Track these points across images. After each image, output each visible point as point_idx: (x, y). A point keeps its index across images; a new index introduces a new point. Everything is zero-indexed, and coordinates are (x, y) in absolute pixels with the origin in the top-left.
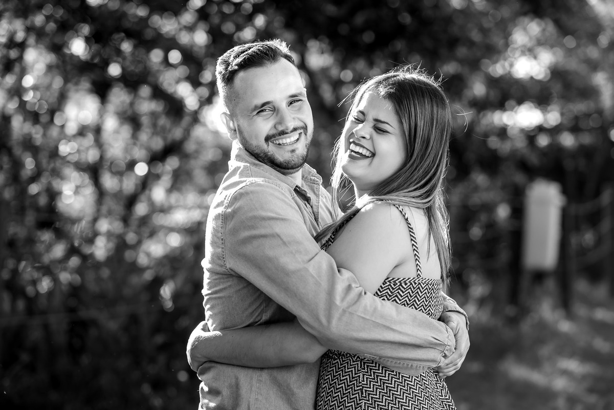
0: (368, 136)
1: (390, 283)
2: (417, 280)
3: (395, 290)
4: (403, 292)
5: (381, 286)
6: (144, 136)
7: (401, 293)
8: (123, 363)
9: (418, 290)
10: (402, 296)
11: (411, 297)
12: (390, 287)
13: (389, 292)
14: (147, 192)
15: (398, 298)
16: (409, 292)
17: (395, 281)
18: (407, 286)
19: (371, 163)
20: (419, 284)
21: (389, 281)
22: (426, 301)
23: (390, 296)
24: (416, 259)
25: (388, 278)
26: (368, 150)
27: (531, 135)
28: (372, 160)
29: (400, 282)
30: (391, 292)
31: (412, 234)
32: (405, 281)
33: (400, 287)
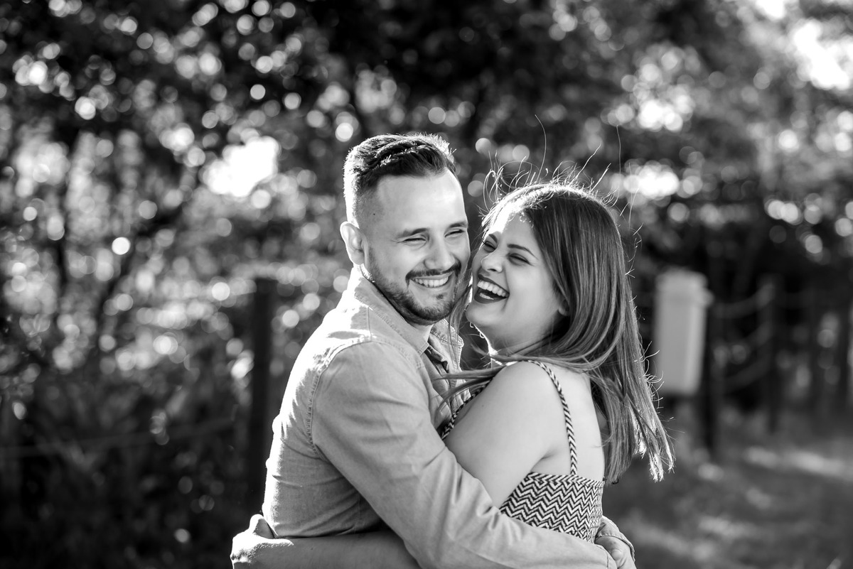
0: (499, 268)
1: (534, 479)
2: (571, 478)
3: (541, 490)
4: (552, 495)
5: (522, 483)
6: (126, 200)
7: (549, 496)
8: (98, 518)
9: (572, 492)
10: (549, 501)
11: (562, 502)
12: (533, 485)
13: (533, 493)
14: (130, 279)
15: (544, 502)
16: (559, 496)
17: (541, 478)
18: (557, 486)
19: (504, 307)
20: (574, 484)
21: (533, 478)
22: (582, 510)
23: (534, 499)
24: (571, 449)
25: (531, 473)
26: (500, 287)
27: (662, 208)
28: (506, 301)
29: (547, 480)
30: (535, 493)
31: (567, 414)
32: (555, 480)
33: (548, 487)
